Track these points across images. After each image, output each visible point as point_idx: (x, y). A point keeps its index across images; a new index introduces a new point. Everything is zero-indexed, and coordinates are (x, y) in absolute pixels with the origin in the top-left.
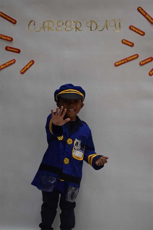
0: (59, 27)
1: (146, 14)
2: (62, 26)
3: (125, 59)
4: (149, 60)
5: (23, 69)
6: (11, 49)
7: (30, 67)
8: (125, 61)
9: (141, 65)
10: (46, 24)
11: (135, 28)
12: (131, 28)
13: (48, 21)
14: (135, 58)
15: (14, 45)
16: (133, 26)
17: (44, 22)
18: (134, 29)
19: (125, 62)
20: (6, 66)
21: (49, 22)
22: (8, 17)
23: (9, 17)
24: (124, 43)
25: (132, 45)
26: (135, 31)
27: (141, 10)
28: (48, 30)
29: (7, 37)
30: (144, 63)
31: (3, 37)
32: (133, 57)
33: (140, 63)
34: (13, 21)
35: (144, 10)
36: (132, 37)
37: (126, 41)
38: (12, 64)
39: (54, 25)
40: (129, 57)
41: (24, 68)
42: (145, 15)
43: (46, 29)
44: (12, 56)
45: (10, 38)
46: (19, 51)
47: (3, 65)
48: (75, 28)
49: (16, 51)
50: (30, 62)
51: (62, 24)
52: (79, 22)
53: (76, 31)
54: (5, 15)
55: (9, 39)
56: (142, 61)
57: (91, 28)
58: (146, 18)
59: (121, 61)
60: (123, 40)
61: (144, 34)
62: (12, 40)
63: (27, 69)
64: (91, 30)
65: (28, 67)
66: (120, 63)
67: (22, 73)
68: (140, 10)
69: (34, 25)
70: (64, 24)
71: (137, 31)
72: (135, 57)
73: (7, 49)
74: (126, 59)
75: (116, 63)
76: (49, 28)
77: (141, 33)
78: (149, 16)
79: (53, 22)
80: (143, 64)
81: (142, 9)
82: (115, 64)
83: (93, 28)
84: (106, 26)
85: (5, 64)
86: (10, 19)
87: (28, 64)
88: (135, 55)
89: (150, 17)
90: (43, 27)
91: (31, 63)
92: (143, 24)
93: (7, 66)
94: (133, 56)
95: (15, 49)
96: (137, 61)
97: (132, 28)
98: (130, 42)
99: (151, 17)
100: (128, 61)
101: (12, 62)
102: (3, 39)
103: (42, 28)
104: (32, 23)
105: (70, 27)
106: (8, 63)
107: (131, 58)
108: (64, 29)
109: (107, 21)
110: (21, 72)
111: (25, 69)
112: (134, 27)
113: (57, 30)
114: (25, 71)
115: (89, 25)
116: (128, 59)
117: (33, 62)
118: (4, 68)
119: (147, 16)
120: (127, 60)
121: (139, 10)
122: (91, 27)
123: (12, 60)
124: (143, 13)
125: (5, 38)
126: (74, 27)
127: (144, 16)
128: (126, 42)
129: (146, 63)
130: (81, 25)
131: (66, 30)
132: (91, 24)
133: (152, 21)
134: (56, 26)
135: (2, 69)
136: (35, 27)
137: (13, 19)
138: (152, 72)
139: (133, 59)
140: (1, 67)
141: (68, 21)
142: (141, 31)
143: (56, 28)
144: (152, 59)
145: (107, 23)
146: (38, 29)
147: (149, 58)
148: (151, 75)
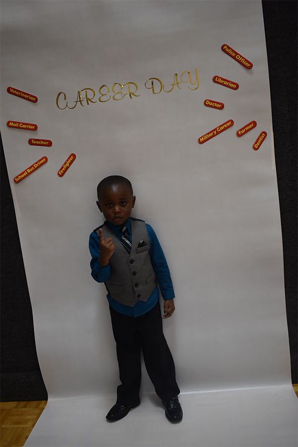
0: (104, 96)
1: (237, 54)
2: (108, 94)
3: (214, 130)
4: (250, 126)
5: (61, 169)
6: (37, 142)
7: (70, 164)
8: (214, 133)
9: (239, 135)
10: (83, 95)
11: (222, 79)
12: (215, 80)
13: (85, 89)
14: (228, 127)
15: (40, 135)
16: (218, 77)
17: (79, 92)
18: (220, 81)
19: (214, 136)
20: (34, 168)
21: (86, 92)
22: (23, 93)
23: (25, 94)
24: (208, 106)
25: (222, 107)
26: (223, 84)
27: (227, 50)
28: (88, 104)
29: (28, 124)
30: (243, 131)
31: (21, 125)
32: (225, 126)
33: (238, 133)
34: (32, 98)
35: (231, 49)
36: (220, 93)
37: (210, 101)
38: (43, 164)
39: (94, 95)
40: (220, 127)
41: (63, 167)
42: (234, 56)
43: (84, 103)
44: (41, 152)
45: (32, 125)
46: (49, 144)
47: (29, 168)
48: (128, 94)
49: (45, 143)
50: (70, 157)
51: (107, 91)
52: (132, 83)
53: (131, 98)
54: (17, 91)
55: (31, 127)
56: (241, 130)
57: (153, 90)
58: (238, 61)
59: (208, 134)
60: (205, 101)
61: (237, 87)
62: (35, 128)
63: (68, 168)
64: (154, 93)
65: (68, 164)
66: (206, 138)
67: (61, 176)
68: (225, 49)
69: (65, 99)
70: (111, 90)
71: (226, 83)
72: (228, 124)
73: (30, 142)
74: (216, 129)
75: (201, 138)
76: (88, 99)
77: (232, 85)
78: (241, 56)
79: (92, 90)
80: (242, 134)
81: (229, 48)
82: (199, 140)
83: (157, 89)
84: (176, 83)
85: (33, 166)
86: (26, 96)
87: (67, 160)
88: (228, 122)
89: (243, 58)
90: (78, 100)
91: (71, 159)
92: (231, 70)
93: (36, 169)
94: (226, 123)
95: (44, 141)
96: (232, 131)
97: (217, 79)
98: (217, 103)
99: (245, 59)
100: (218, 133)
101: (42, 161)
102: (22, 128)
103: (77, 102)
104: (62, 96)
105: (121, 93)
106: (36, 163)
107: (222, 128)
108: (112, 97)
109: (176, 74)
110: (59, 174)
111: (64, 169)
112: (220, 78)
113: (100, 101)
114: (65, 172)
115: (149, 85)
116: (219, 129)
117: (74, 156)
118: (31, 172)
119: (238, 57)
120: (217, 131)
121: (224, 50)
122: (153, 87)
123: (42, 159)
124: (231, 53)
125: (25, 126)
127: (234, 58)
128: (211, 104)
129: (246, 132)
130: (137, 87)
131: (115, 99)
132: (153, 84)
133: (246, 64)
134: (98, 95)
135: (29, 174)
136: (66, 101)
137: (32, 96)
138: (258, 144)
139: (225, 129)
140: (27, 172)
141: (116, 84)
142: (232, 83)
143: (100, 98)
144: (254, 124)
145: (176, 78)
146: (71, 105)
147: (250, 124)
148: (256, 149)
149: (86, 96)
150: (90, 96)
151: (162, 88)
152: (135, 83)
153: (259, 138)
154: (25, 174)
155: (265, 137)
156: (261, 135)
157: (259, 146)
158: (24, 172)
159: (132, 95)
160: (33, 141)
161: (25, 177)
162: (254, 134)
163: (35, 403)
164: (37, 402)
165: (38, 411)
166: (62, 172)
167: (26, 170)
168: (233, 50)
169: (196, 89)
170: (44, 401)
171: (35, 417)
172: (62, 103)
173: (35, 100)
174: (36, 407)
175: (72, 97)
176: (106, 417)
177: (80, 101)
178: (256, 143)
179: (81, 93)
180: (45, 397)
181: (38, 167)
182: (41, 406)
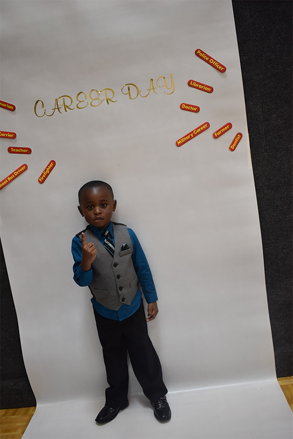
0: (81, 103)
1: (210, 58)
2: (85, 100)
3: (191, 133)
4: (226, 128)
5: (41, 177)
6: (17, 150)
7: (50, 171)
8: (191, 136)
9: (215, 137)
10: (60, 103)
11: (197, 83)
12: (190, 84)
13: (63, 96)
14: (204, 130)
15: (19, 143)
16: (193, 81)
17: (56, 100)
18: (195, 85)
19: (191, 138)
20: (15, 176)
21: (64, 99)
22: (1, 102)
23: (3, 102)
24: (184, 109)
25: (197, 110)
26: (198, 88)
27: (201, 54)
28: (66, 111)
29: (7, 133)
30: (219, 133)
32: (202, 128)
33: (214, 135)
34: (10, 107)
35: (205, 53)
36: (195, 97)
37: (186, 105)
38: (23, 171)
39: (72, 102)
40: (196, 129)
41: (43, 174)
42: (208, 60)
43: (62, 110)
44: (20, 159)
45: (11, 133)
46: (29, 151)
47: (10, 176)
48: (106, 100)
49: (24, 151)
50: (50, 164)
51: (85, 97)
52: (108, 89)
53: (108, 104)
55: (10, 136)
56: (217, 132)
57: (130, 95)
58: (211, 64)
59: (185, 137)
60: (181, 105)
61: (212, 90)
62: (14, 136)
63: (48, 175)
64: (130, 98)
65: (48, 171)
66: (183, 140)
67: (42, 182)
68: (199, 54)
69: (43, 107)
70: (88, 96)
71: (200, 87)
72: (204, 127)
73: (10, 150)
74: (192, 132)
75: (178, 141)
76: (66, 107)
77: (207, 89)
78: (214, 60)
79: (69, 97)
80: (218, 136)
81: (202, 52)
82: (177, 143)
83: (134, 95)
84: (151, 88)
85: (13, 174)
86: (4, 105)
87: (47, 167)
88: (204, 124)
89: (217, 62)
90: (56, 107)
91: (51, 166)
92: (206, 74)
93: (16, 177)
94: (202, 126)
95: (23, 149)
96: (209, 133)
97: (192, 83)
98: (193, 106)
99: (218, 62)
100: (195, 136)
101: (22, 169)
102: (1, 137)
103: (55, 109)
104: (40, 103)
105: (98, 99)
106: (16, 171)
107: (199, 130)
108: (89, 104)
109: (152, 79)
110: (39, 181)
111: (44, 176)
112: (195, 82)
113: (78, 108)
114: (45, 178)
115: (126, 90)
116: (195, 132)
117: (54, 162)
118: (12, 180)
119: (211, 61)
120: (193, 134)
121: (197, 55)
122: (129, 93)
123: (22, 166)
124: (205, 57)
125: (4, 135)
126: (103, 97)
127: (208, 62)
128: (187, 107)
129: (222, 133)
130: (113, 93)
131: (92, 106)
132: (129, 89)
133: (220, 67)
134: (75, 102)
135: (9, 182)
136: (44, 109)
137: (9, 105)
138: (234, 145)
139: (202, 131)
140: (7, 180)
141: (93, 90)
142: (207, 86)
143: (77, 105)
144: (230, 125)
145: (152, 83)
146: (49, 112)
147: (226, 126)
148: (232, 150)
149: (64, 103)
150: (68, 103)
151: (138, 93)
152: (112, 89)
153: (235, 139)
154: (5, 182)
155: (241, 138)
156: (237, 136)
157: (235, 147)
158: (4, 180)
159: (109, 101)
160: (12, 149)
161: (6, 185)
162: (230, 136)
163: (23, 410)
164: (26, 408)
165: (27, 418)
166: (42, 178)
167: (6, 179)
168: (206, 54)
169: (172, 93)
170: (33, 408)
171: (24, 424)
172: (40, 111)
173: (12, 109)
174: (24, 414)
175: (50, 105)
176: (96, 420)
177: (58, 108)
178: (232, 144)
179: (59, 100)
180: (33, 404)
181: (18, 175)
182: (30, 413)
